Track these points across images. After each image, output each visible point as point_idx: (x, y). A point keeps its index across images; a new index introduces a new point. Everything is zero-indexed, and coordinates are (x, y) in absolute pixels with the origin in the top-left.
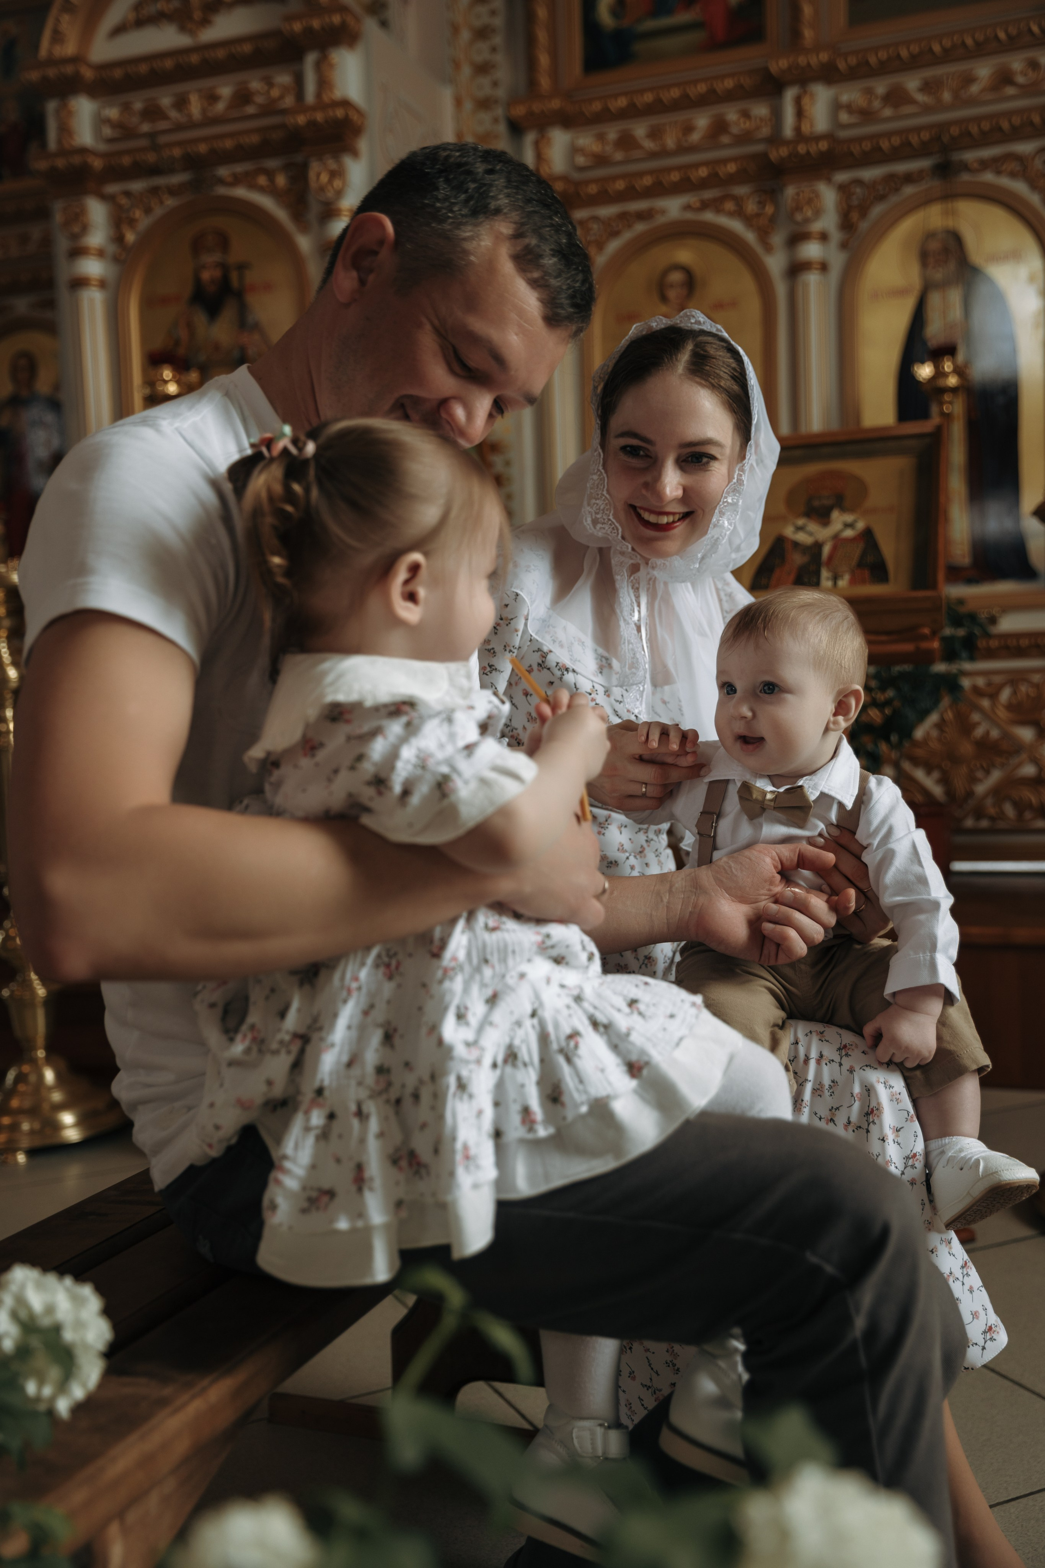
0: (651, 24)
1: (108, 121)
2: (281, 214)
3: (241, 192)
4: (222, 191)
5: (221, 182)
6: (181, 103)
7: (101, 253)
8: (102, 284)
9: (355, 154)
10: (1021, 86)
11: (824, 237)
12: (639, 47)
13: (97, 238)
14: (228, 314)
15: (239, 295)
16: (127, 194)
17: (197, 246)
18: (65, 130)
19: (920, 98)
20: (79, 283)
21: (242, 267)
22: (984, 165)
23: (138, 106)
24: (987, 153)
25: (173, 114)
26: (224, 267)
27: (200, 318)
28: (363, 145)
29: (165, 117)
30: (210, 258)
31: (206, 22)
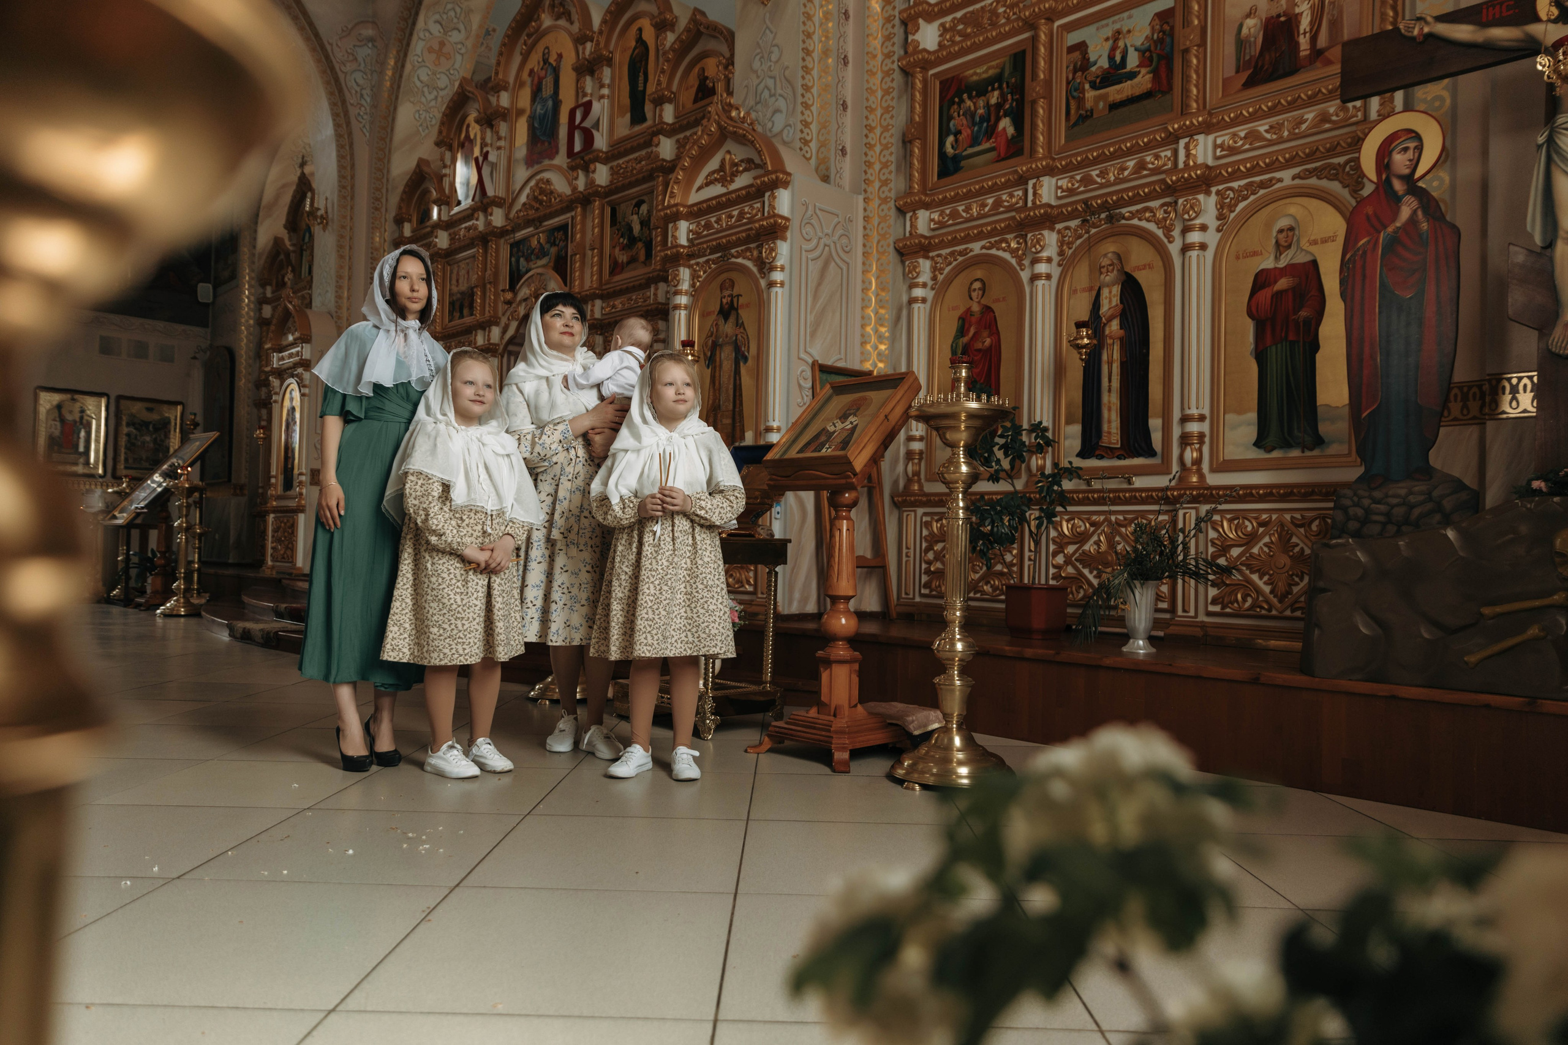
0: (970, 151)
1: (691, 231)
2: (755, 270)
3: (740, 260)
4: (733, 260)
5: (733, 256)
6: (718, 221)
7: (686, 293)
8: (686, 308)
9: (784, 239)
10: (1150, 169)
11: (1049, 260)
12: (963, 163)
13: (685, 286)
14: (732, 319)
15: (737, 310)
16: (697, 264)
17: (722, 288)
18: (675, 237)
19: (1099, 180)
20: (677, 307)
21: (738, 296)
22: (1133, 215)
23: (703, 223)
24: (1134, 208)
25: (716, 225)
26: (731, 296)
27: (721, 321)
28: (788, 234)
29: (713, 228)
30: (727, 293)
31: (732, 181)
